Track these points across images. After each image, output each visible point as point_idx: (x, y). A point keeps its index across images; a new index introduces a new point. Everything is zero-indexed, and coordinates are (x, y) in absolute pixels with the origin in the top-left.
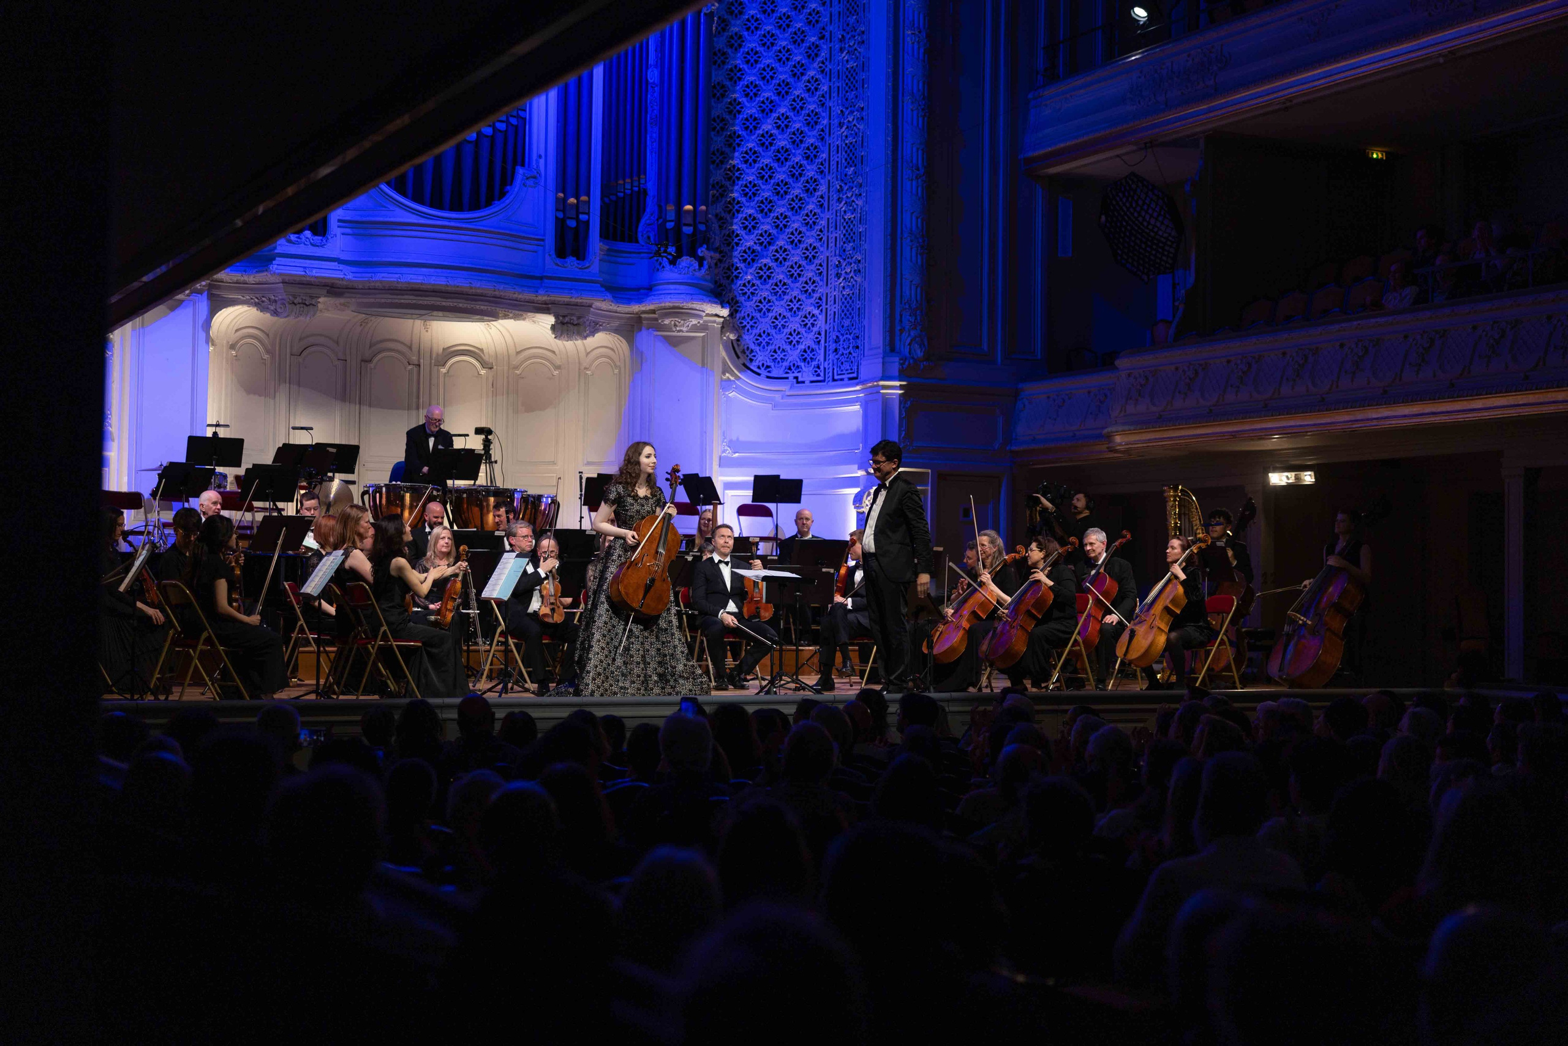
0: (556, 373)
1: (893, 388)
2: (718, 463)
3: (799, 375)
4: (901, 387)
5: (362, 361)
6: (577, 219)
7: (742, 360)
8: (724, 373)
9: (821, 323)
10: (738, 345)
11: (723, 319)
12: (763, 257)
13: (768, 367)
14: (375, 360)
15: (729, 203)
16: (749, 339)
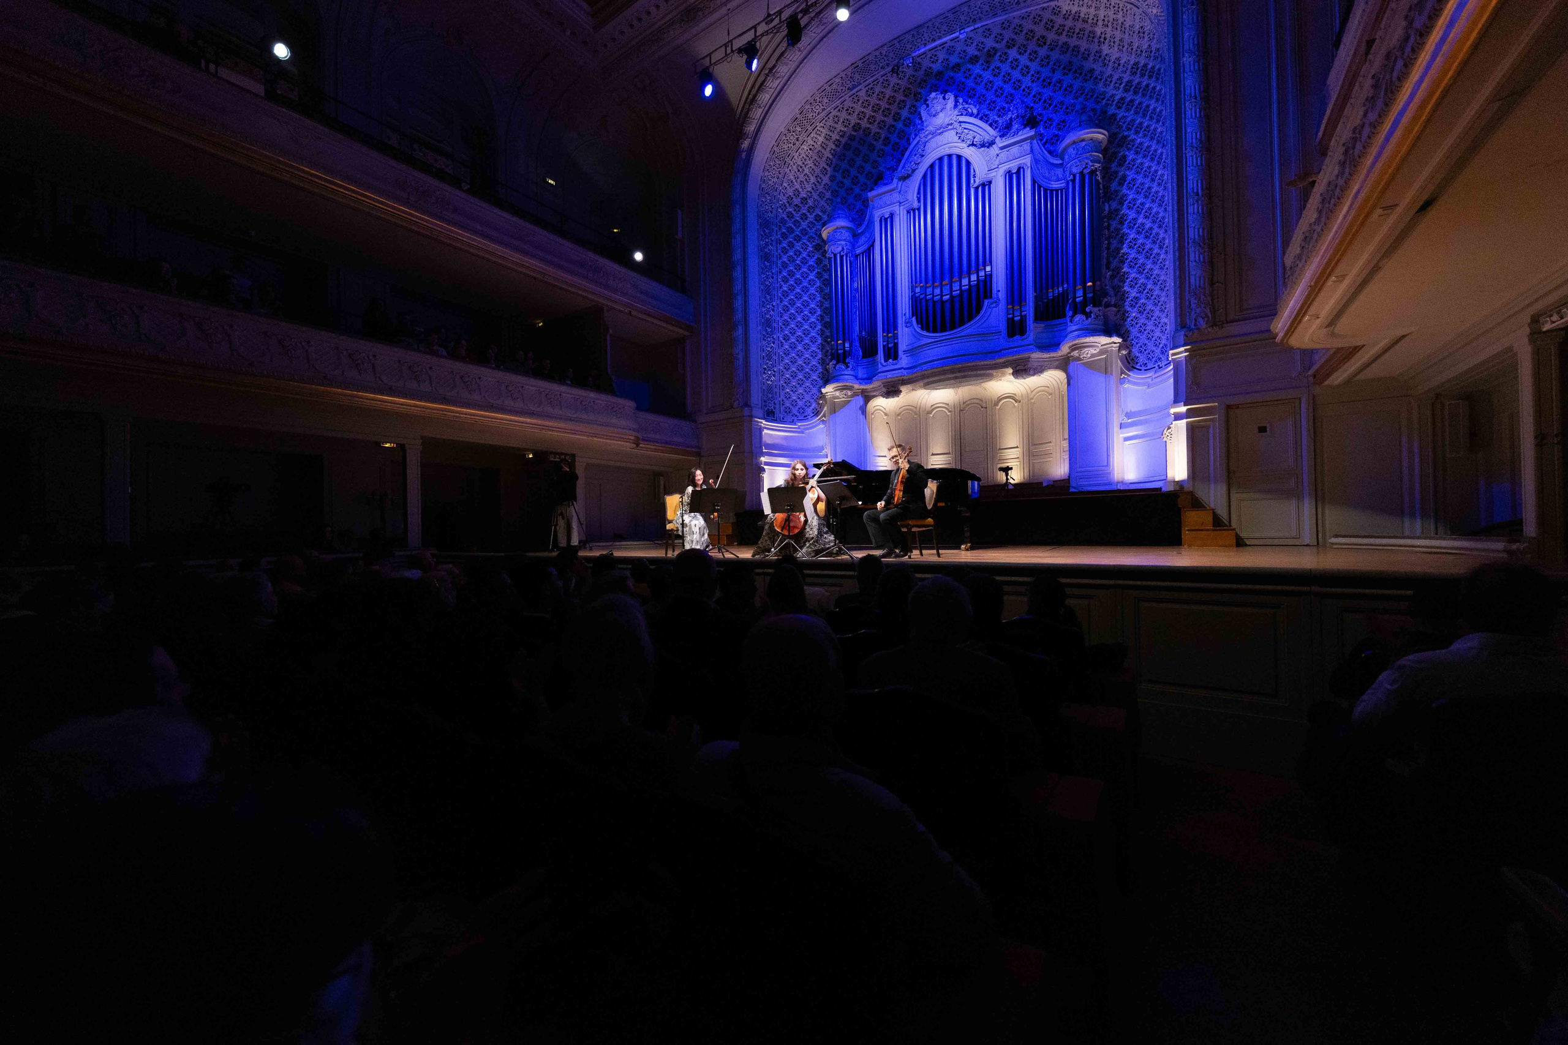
0: (1050, 397)
1: (1180, 353)
2: (1119, 427)
3: (1159, 363)
4: (1186, 351)
5: (961, 410)
6: (1021, 315)
7: (1132, 364)
8: (1121, 375)
9: (1168, 327)
10: (1130, 356)
11: (1118, 344)
12: (1140, 299)
13: (1146, 364)
14: (967, 409)
15: (1122, 275)
16: (1135, 351)
